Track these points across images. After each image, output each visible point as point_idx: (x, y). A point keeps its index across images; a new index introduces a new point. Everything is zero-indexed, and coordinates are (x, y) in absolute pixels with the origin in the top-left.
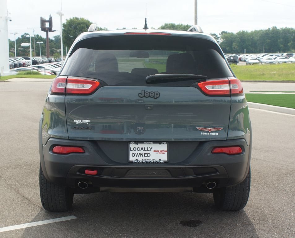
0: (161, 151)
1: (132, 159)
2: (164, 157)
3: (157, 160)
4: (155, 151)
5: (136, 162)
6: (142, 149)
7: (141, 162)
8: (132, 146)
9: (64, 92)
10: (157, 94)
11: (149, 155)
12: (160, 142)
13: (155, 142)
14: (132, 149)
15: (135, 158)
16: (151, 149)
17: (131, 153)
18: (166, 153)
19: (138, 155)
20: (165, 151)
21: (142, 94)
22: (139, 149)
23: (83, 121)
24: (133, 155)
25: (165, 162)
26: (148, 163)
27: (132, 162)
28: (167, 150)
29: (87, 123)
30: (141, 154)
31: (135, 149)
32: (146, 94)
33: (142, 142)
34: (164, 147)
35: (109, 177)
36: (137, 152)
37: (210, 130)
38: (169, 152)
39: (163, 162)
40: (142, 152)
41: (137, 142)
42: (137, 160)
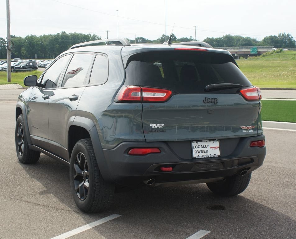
0: (215, 147)
1: (195, 155)
2: (217, 152)
3: (213, 155)
4: (211, 148)
5: (198, 157)
6: (202, 147)
7: (202, 157)
8: (194, 144)
9: (141, 100)
10: (216, 100)
11: (207, 151)
12: (213, 140)
13: (210, 140)
14: (194, 147)
15: (198, 154)
16: (208, 146)
17: (194, 150)
18: (219, 149)
19: (199, 152)
20: (218, 147)
21: (206, 100)
22: (199, 147)
23: (158, 125)
24: (196, 152)
25: (219, 157)
26: (207, 158)
27: (195, 158)
28: (218, 146)
29: (162, 127)
30: (201, 151)
31: (196, 147)
32: (209, 101)
33: (201, 141)
34: (217, 144)
35: (179, 173)
36: (198, 149)
37: (248, 128)
38: (221, 147)
39: (217, 156)
40: (202, 149)
41: (198, 141)
42: (198, 156)
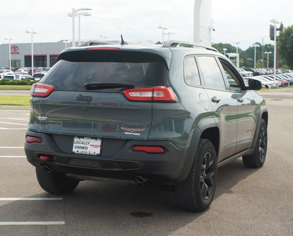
0: (96, 146)
1: (75, 150)
2: (97, 151)
3: (92, 153)
4: (91, 145)
5: (77, 153)
6: (82, 143)
7: (80, 153)
8: (76, 140)
9: (33, 95)
10: (89, 98)
11: (86, 148)
12: (95, 138)
13: (93, 138)
14: (75, 142)
15: (77, 149)
16: (88, 143)
17: (74, 145)
18: (99, 148)
19: (79, 147)
20: (99, 146)
22: (80, 143)
23: (43, 117)
24: (76, 147)
25: (98, 155)
26: (85, 154)
27: (74, 153)
28: (100, 145)
30: (81, 147)
31: (77, 142)
33: (83, 137)
34: (98, 142)
35: (59, 164)
36: (78, 145)
38: (102, 146)
39: (96, 155)
40: (82, 145)
41: (80, 137)
42: (78, 151)
